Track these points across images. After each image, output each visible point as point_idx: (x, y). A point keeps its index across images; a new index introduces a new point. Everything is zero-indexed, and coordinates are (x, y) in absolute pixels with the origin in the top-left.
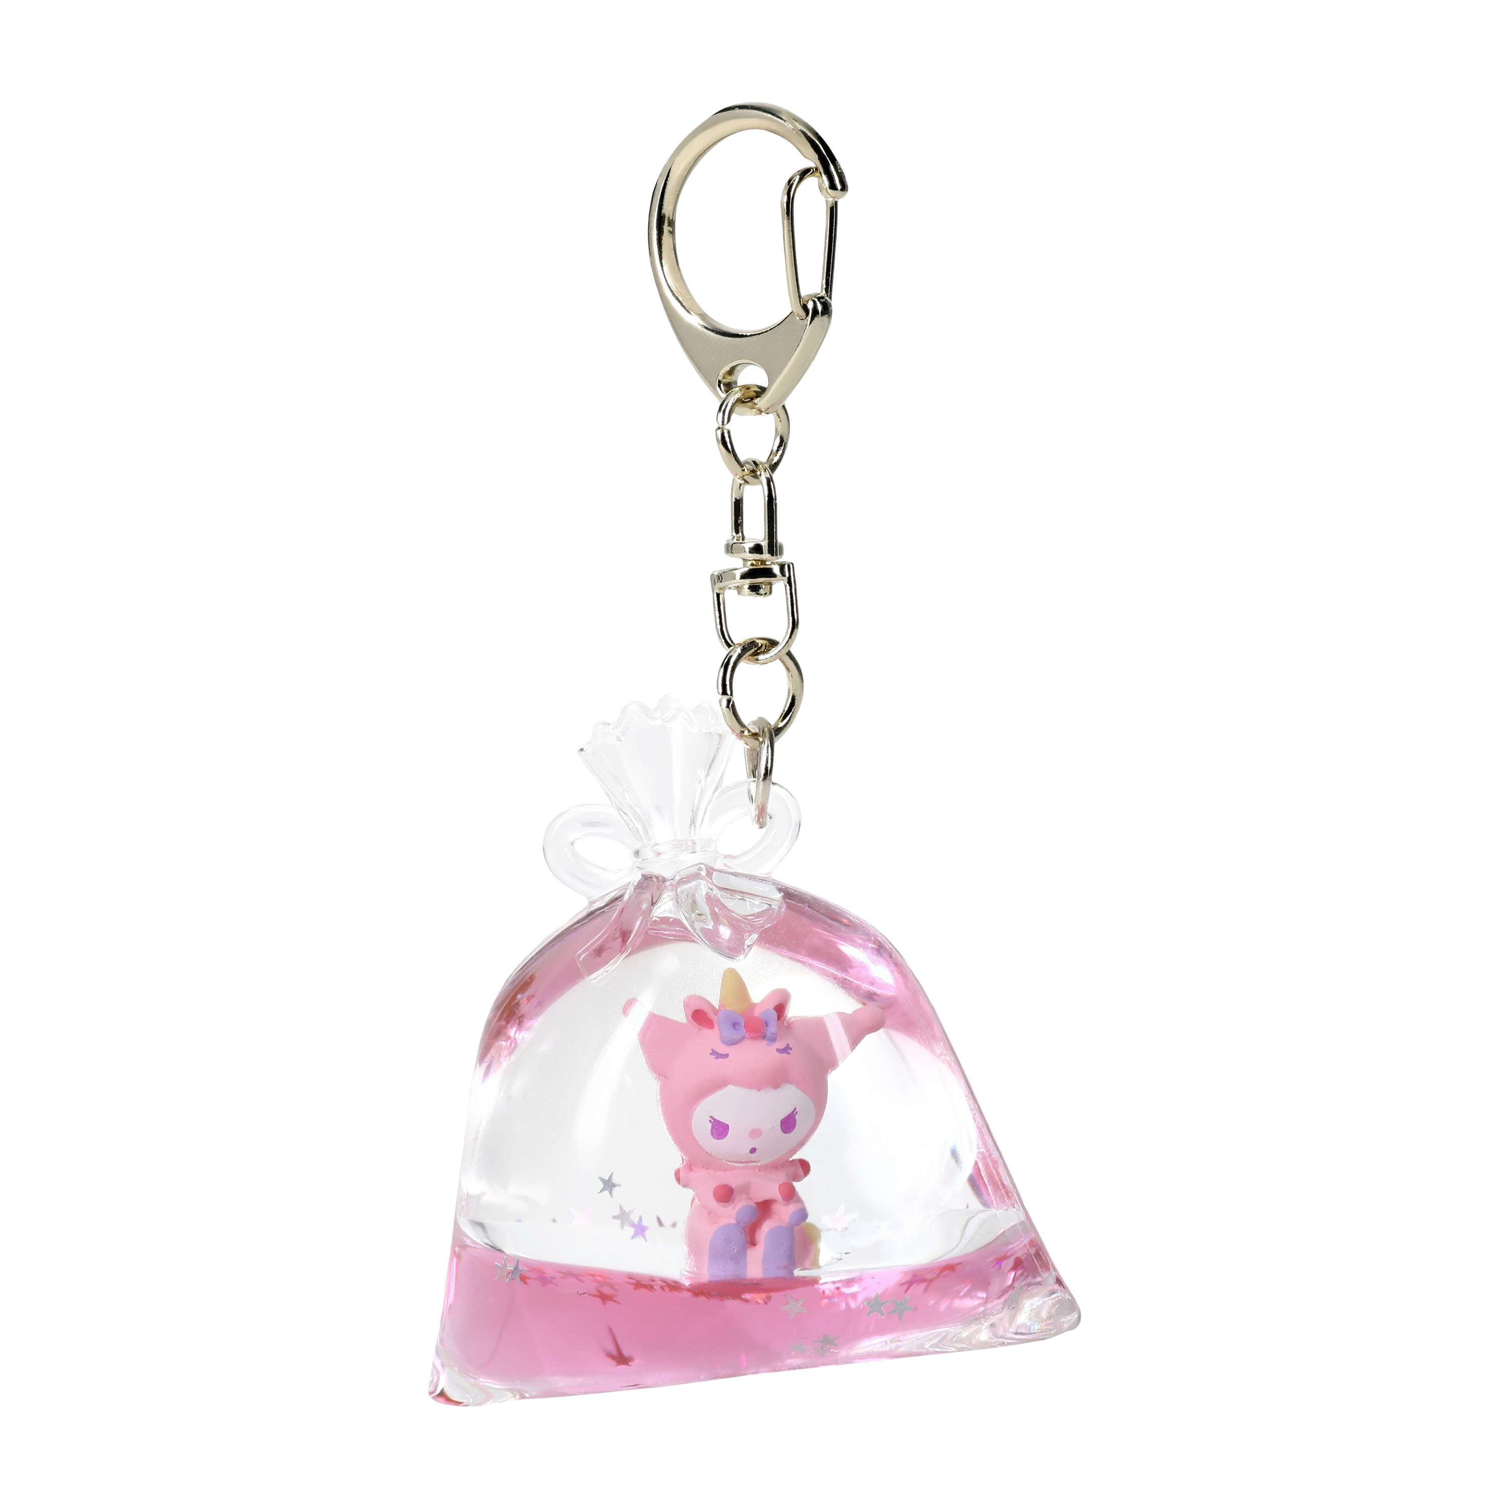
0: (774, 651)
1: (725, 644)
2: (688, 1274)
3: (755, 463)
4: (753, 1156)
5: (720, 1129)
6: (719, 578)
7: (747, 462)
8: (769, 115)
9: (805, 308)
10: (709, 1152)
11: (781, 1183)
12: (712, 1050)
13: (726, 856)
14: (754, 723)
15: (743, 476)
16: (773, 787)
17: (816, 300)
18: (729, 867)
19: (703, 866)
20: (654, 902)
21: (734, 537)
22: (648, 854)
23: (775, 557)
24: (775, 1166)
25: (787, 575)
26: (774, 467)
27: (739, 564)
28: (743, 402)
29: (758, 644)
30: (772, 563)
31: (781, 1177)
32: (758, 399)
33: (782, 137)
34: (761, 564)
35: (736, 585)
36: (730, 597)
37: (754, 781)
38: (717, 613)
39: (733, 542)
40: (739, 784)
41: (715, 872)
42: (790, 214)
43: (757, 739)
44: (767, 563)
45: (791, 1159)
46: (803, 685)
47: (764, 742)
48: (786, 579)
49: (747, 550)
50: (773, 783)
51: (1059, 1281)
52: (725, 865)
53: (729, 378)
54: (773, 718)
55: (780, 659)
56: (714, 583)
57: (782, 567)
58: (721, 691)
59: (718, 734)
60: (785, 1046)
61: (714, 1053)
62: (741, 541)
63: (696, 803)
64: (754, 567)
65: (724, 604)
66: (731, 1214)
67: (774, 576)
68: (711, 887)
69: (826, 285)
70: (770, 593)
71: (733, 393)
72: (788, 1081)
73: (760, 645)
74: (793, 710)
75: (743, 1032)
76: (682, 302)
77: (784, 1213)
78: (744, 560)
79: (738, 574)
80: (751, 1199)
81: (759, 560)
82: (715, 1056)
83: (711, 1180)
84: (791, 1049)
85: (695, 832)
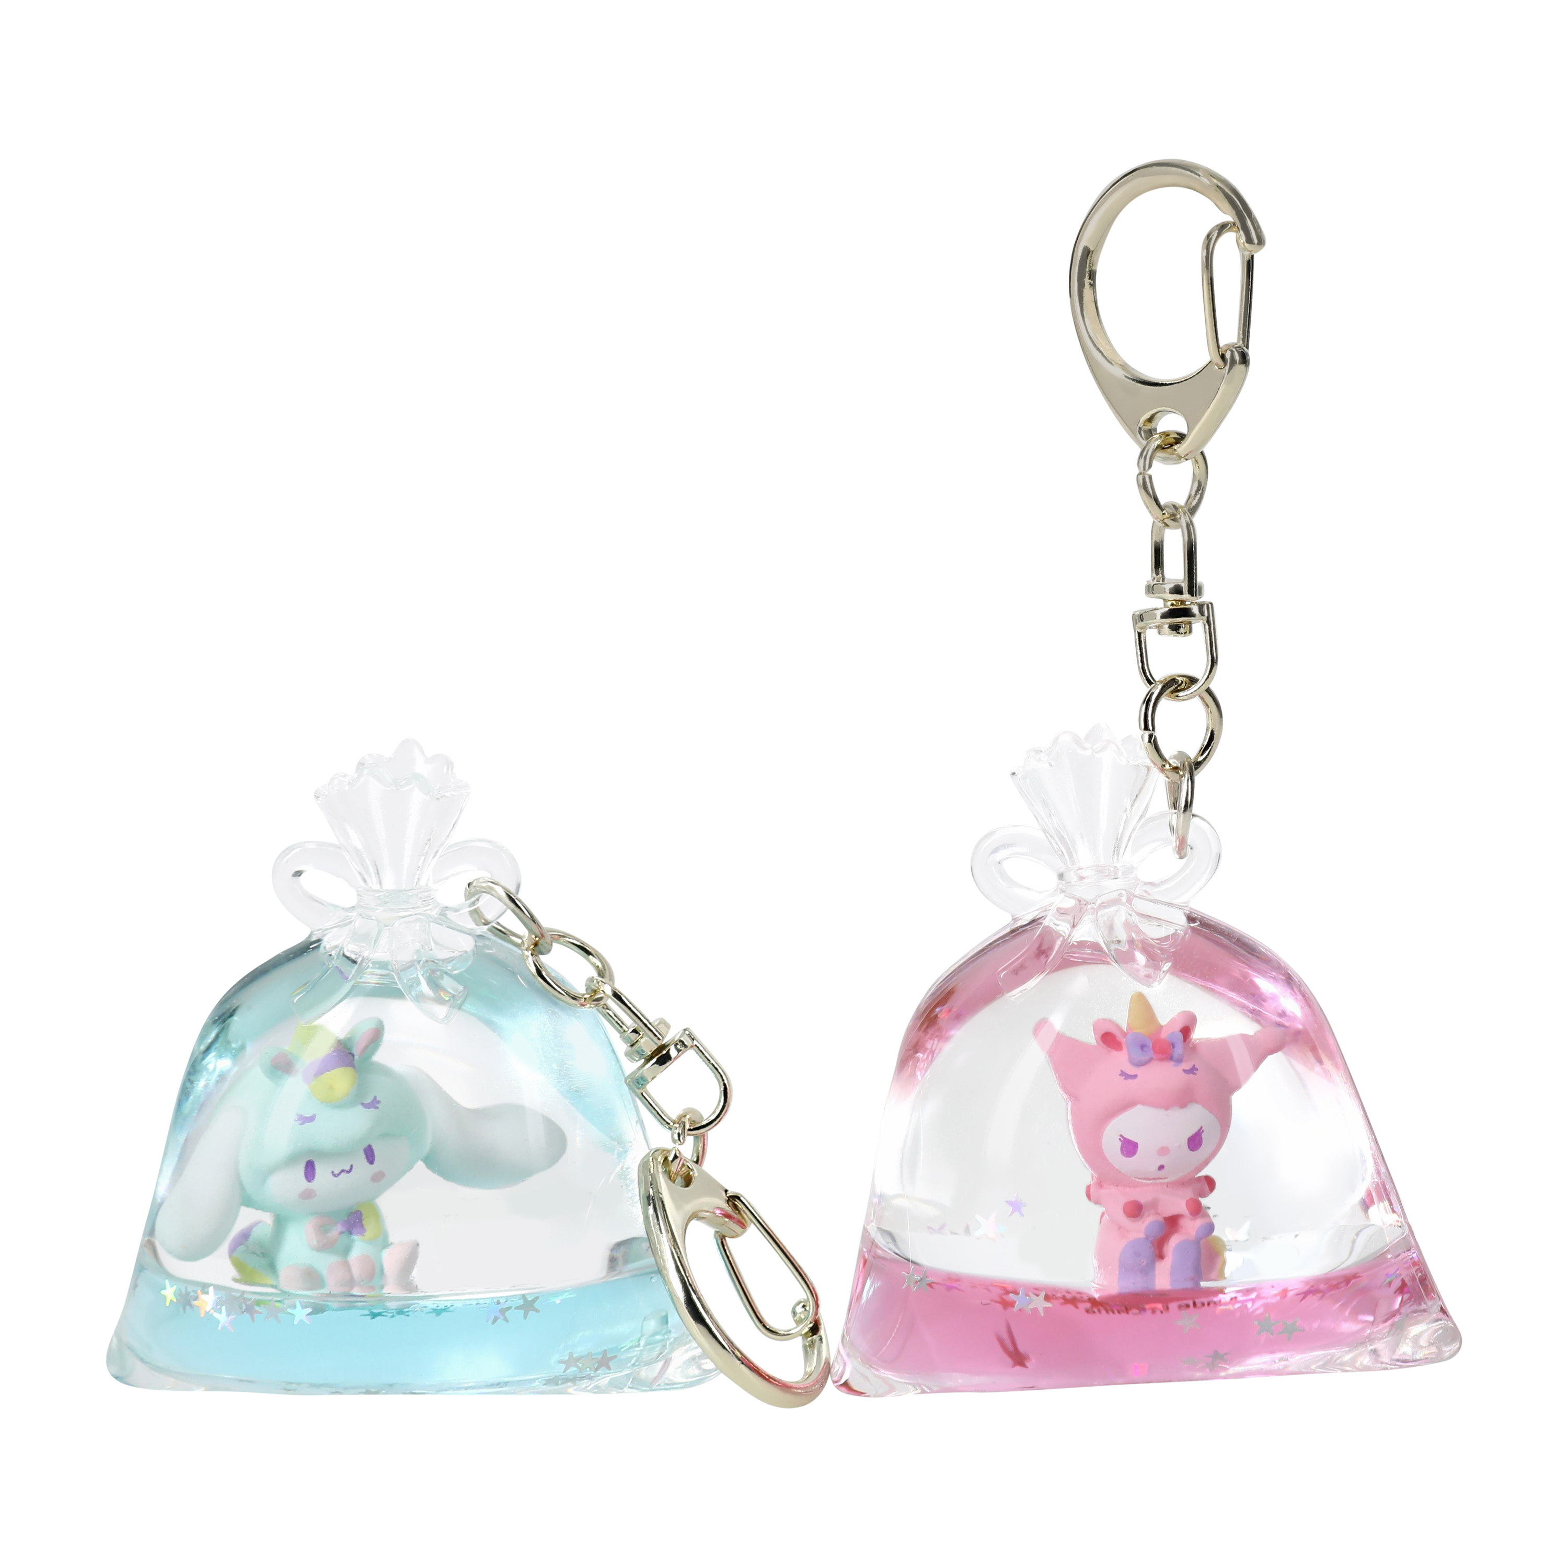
0: (1194, 688)
1: (1146, 681)
2: (1098, 1286)
3: (1174, 506)
4: (1162, 1173)
5: (1129, 1148)
6: (1140, 618)
7: (1166, 506)
8: (1188, 173)
9: (1223, 357)
10: (1119, 1169)
11: (1188, 1198)
12: (1121, 1071)
13: (1146, 884)
14: (1175, 757)
15: (1164, 519)
16: (1195, 819)
17: (1234, 350)
18: (1149, 894)
19: (1124, 892)
20: (1075, 924)
21: (1154, 579)
22: (1072, 877)
23: (1194, 597)
24: (1183, 1183)
25: (1206, 615)
26: (1193, 510)
27: (1159, 604)
28: (1163, 448)
29: (1178, 681)
30: (1192, 603)
31: (1188, 1193)
32: (1178, 445)
33: (1200, 193)
34: (1181, 605)
35: (1157, 624)
36: (1151, 635)
37: (1176, 813)
38: (1139, 651)
39: (1154, 583)
40: (1163, 815)
41: (1135, 898)
42: (1209, 267)
43: (1178, 773)
44: (1187, 603)
45: (1196, 1176)
46: (1222, 721)
47: (1184, 775)
48: (1205, 618)
49: (1168, 591)
50: (1194, 815)
51: (1443, 1310)
52: (1146, 891)
53: (1149, 425)
54: (1193, 752)
55: (1199, 696)
56: (1135, 623)
57: (1201, 607)
58: (1143, 726)
59: (1146, 766)
60: (1191, 1067)
61: (1123, 1074)
62: (1161, 582)
63: (1120, 831)
64: (1175, 607)
65: (1145, 642)
66: (1140, 1229)
67: (1193, 615)
68: (1131, 912)
69: (1243, 336)
70: (1190, 631)
71: (1154, 439)
72: (1195, 1101)
73: (1180, 682)
74: (1212, 744)
75: (1150, 1053)
76: (1103, 352)
77: (1191, 1227)
78: (1164, 600)
79: (1158, 614)
80: (1159, 1214)
81: (1179, 601)
82: (1124, 1077)
83: (1119, 1198)
84: (1197, 1070)
85: (1118, 859)
